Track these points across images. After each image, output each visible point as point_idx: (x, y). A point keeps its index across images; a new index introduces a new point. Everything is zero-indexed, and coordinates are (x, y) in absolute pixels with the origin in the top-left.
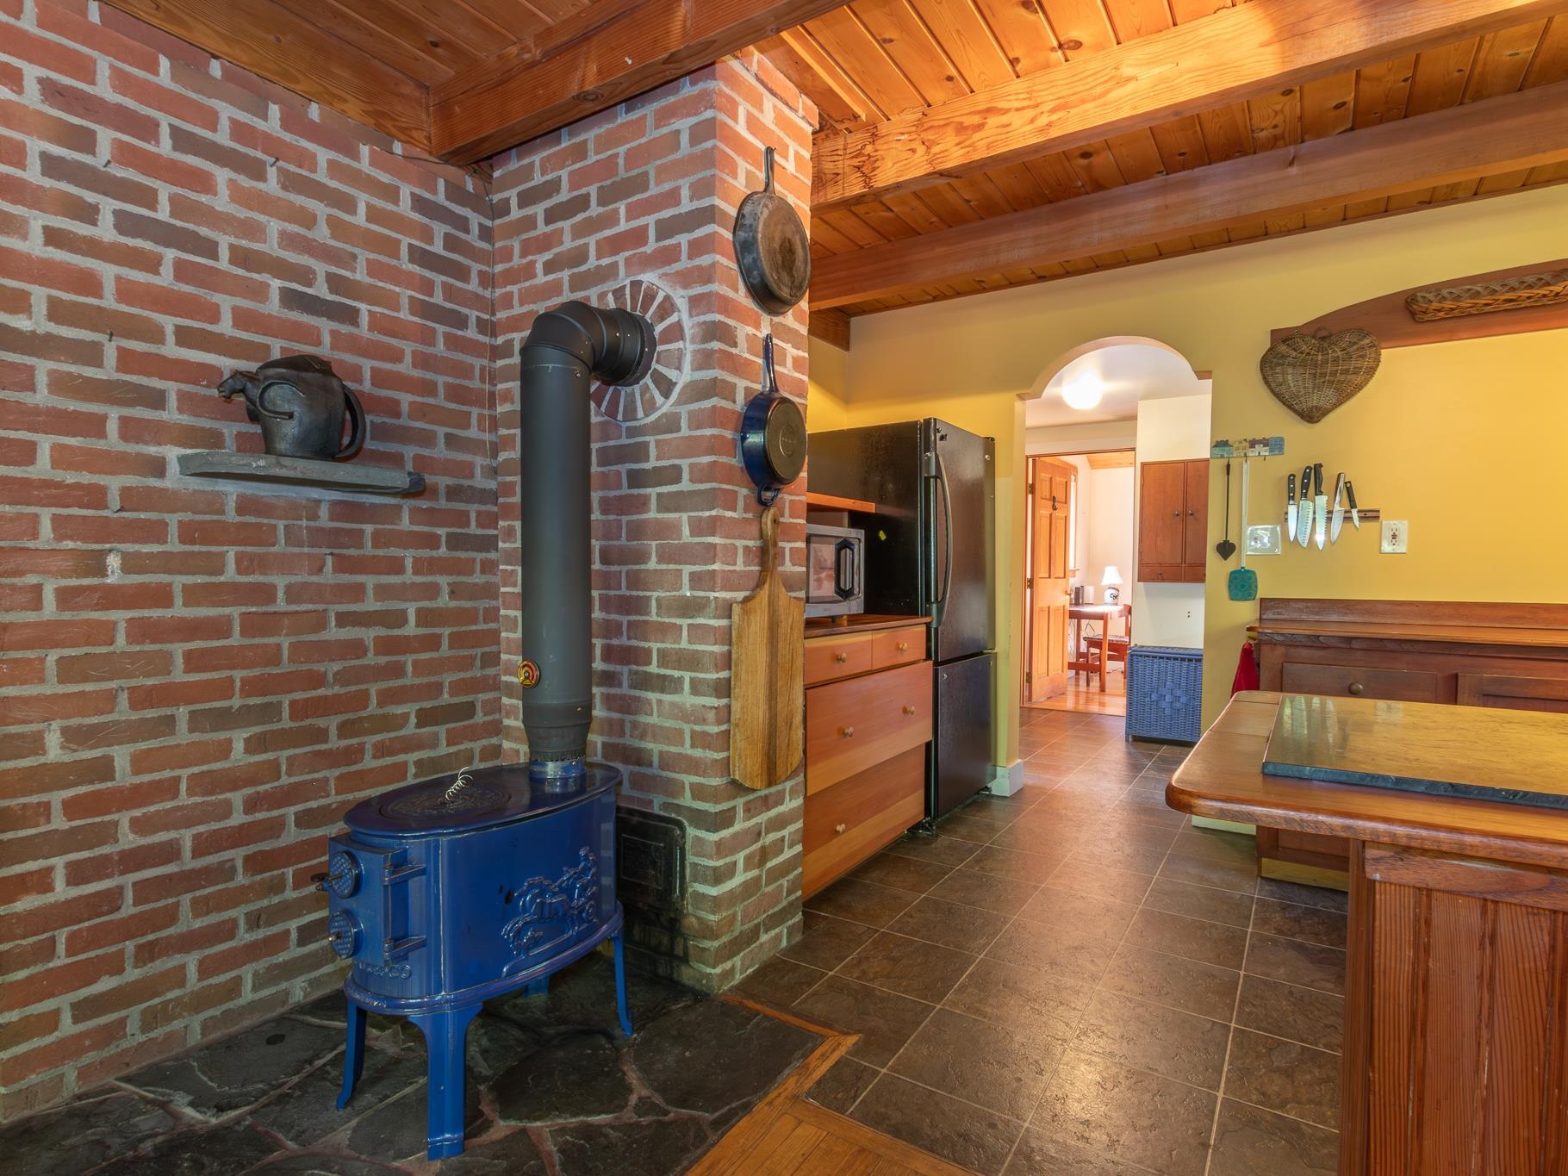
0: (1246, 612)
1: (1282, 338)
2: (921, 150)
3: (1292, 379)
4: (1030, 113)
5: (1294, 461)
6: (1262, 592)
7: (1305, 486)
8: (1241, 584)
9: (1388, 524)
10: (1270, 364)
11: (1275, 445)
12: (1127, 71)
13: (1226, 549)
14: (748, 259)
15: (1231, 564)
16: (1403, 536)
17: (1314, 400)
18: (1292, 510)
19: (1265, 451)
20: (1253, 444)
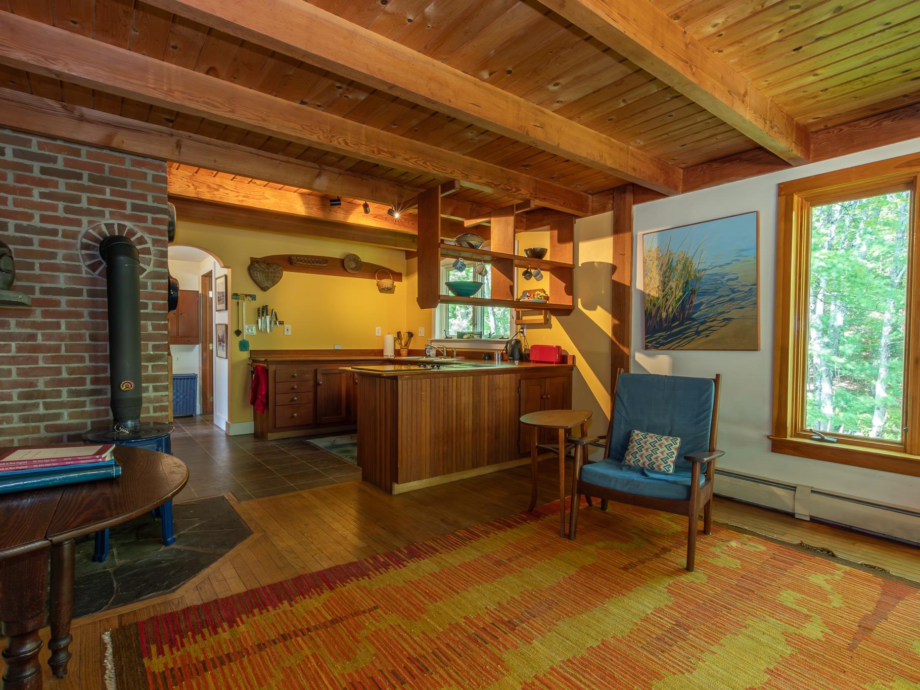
0: (245, 355)
1: (254, 261)
2: (192, 187)
3: (260, 276)
4: (236, 194)
5: (259, 303)
6: (250, 348)
7: (263, 312)
8: (244, 345)
9: (286, 326)
10: (250, 269)
11: (253, 297)
12: (267, 196)
13: (238, 333)
14: (171, 228)
15: (240, 338)
16: (290, 330)
17: (265, 284)
18: (260, 320)
19: (250, 299)
20: (246, 296)
